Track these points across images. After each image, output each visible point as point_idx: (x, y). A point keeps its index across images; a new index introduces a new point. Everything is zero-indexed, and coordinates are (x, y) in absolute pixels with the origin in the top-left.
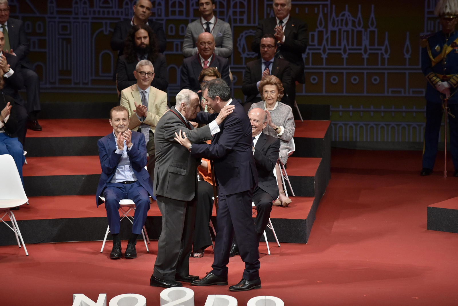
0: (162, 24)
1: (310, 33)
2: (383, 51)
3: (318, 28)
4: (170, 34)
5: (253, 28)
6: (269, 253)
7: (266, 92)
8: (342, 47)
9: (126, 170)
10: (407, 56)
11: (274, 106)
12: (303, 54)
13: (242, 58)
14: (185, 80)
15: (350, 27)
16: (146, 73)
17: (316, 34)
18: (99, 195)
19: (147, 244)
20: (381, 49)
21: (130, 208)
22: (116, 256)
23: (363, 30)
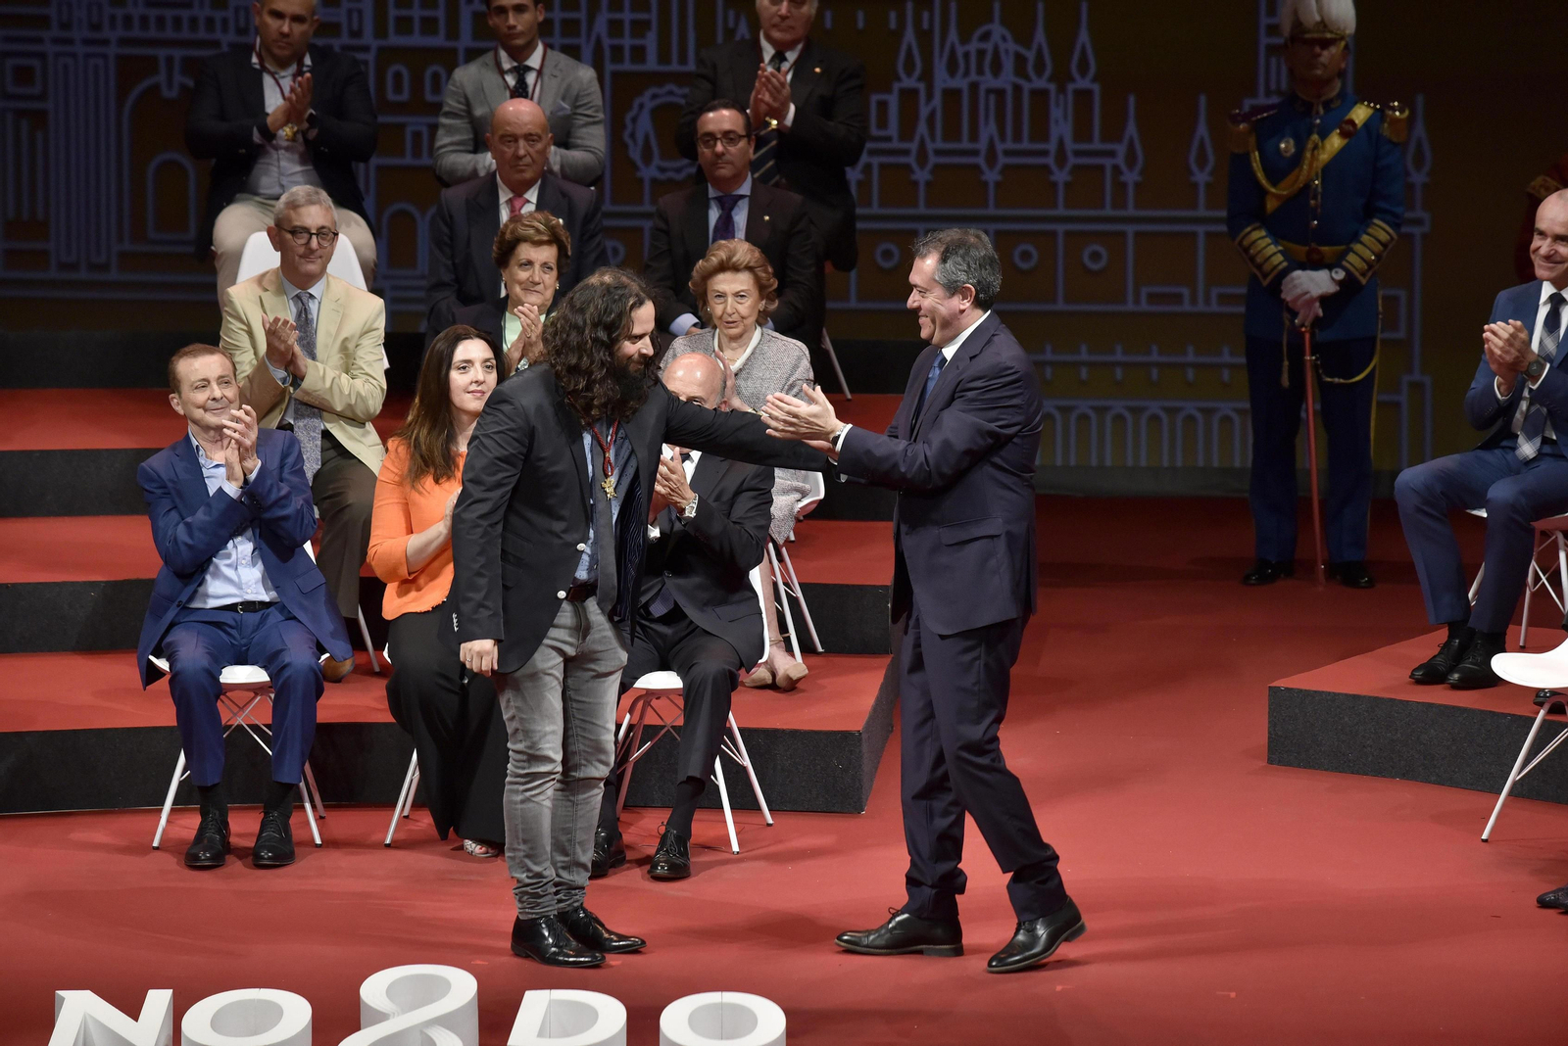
0: (366, 63)
1: (875, 98)
2: (1120, 160)
3: (899, 79)
4: (391, 96)
5: (680, 78)
6: (735, 848)
7: (719, 296)
8: (982, 145)
10: (1201, 177)
11: (746, 345)
12: (848, 169)
13: (641, 181)
15: (1007, 78)
16: (311, 234)
17: (893, 101)
18: (150, 650)
19: (316, 820)
20: (1112, 154)
21: (256, 694)
22: (207, 860)
23: (1052, 87)
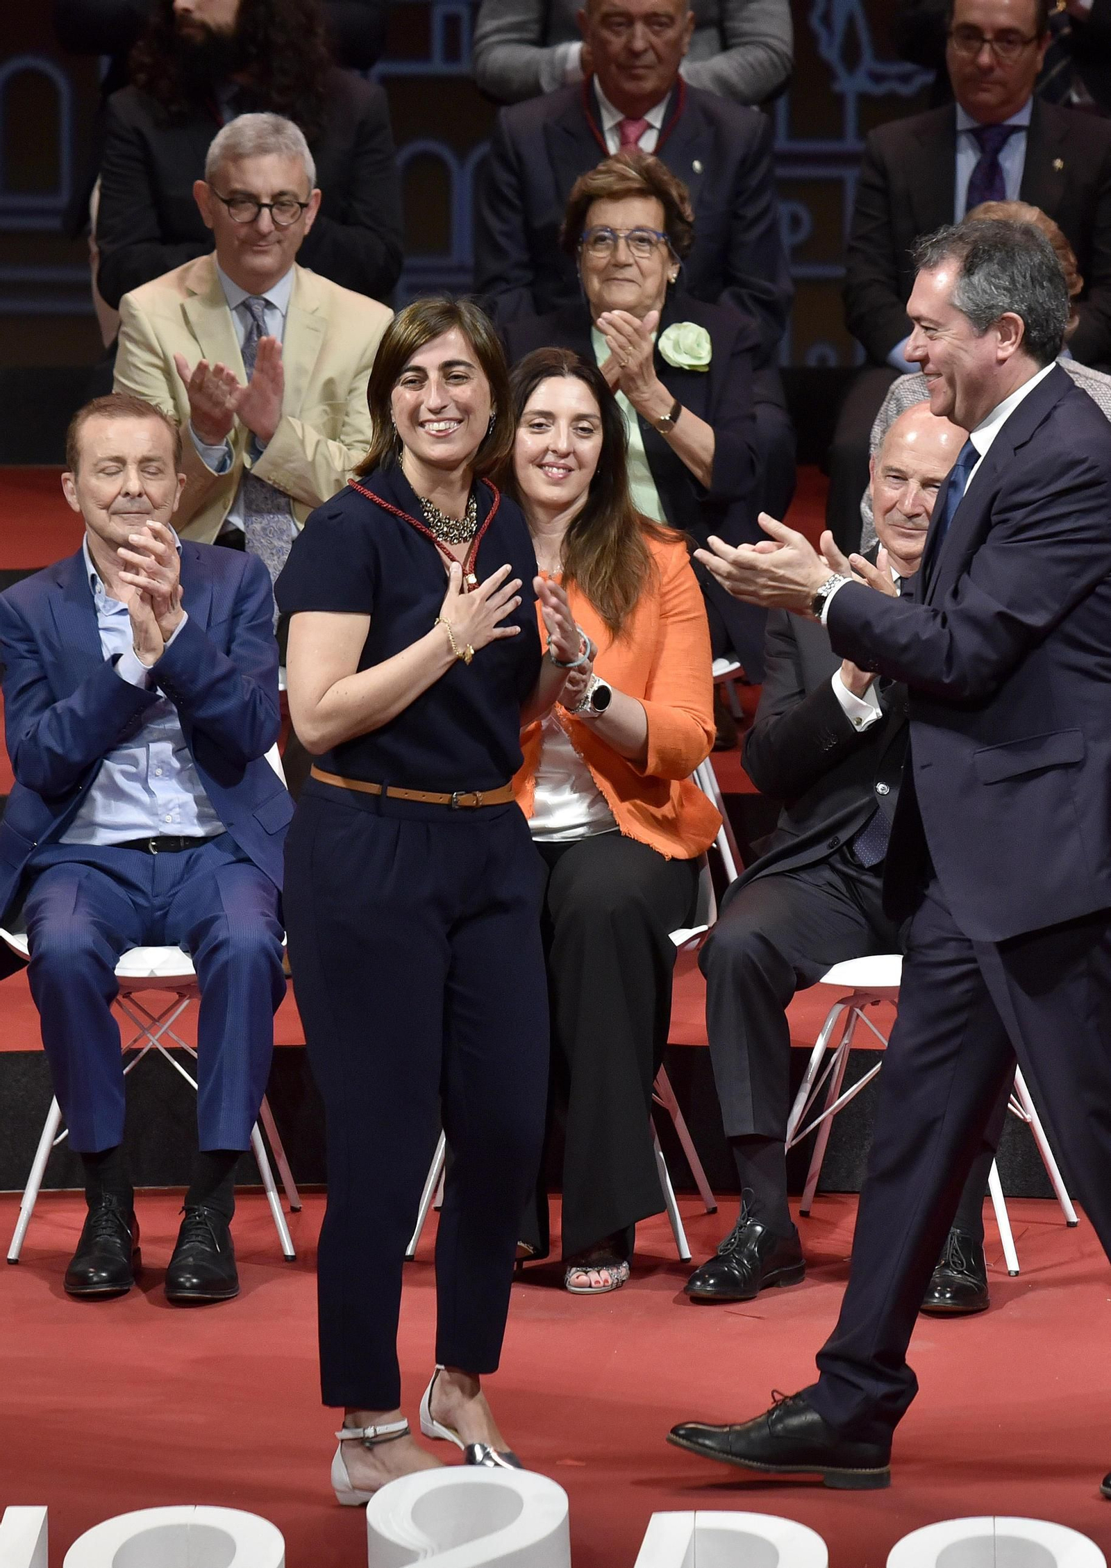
6: (1014, 1264)
9: (159, 771)
13: (840, 99)
14: (502, 241)
16: (261, 205)
19: (285, 1214)
21: (182, 996)
22: (103, 1281)
